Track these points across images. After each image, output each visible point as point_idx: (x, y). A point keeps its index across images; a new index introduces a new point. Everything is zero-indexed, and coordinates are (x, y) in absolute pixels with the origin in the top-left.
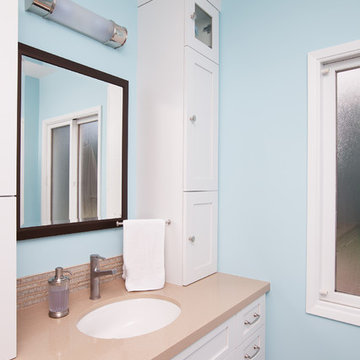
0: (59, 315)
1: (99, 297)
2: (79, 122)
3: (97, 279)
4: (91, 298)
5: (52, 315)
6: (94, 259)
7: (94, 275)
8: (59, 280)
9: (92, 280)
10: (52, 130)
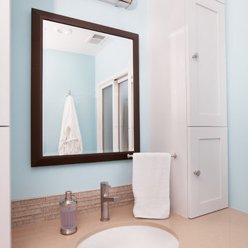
0: (68, 232)
1: (108, 219)
2: (119, 81)
3: (106, 204)
4: (102, 220)
5: (62, 232)
6: (104, 186)
7: (103, 200)
8: (68, 202)
9: (102, 203)
10: (103, 90)
